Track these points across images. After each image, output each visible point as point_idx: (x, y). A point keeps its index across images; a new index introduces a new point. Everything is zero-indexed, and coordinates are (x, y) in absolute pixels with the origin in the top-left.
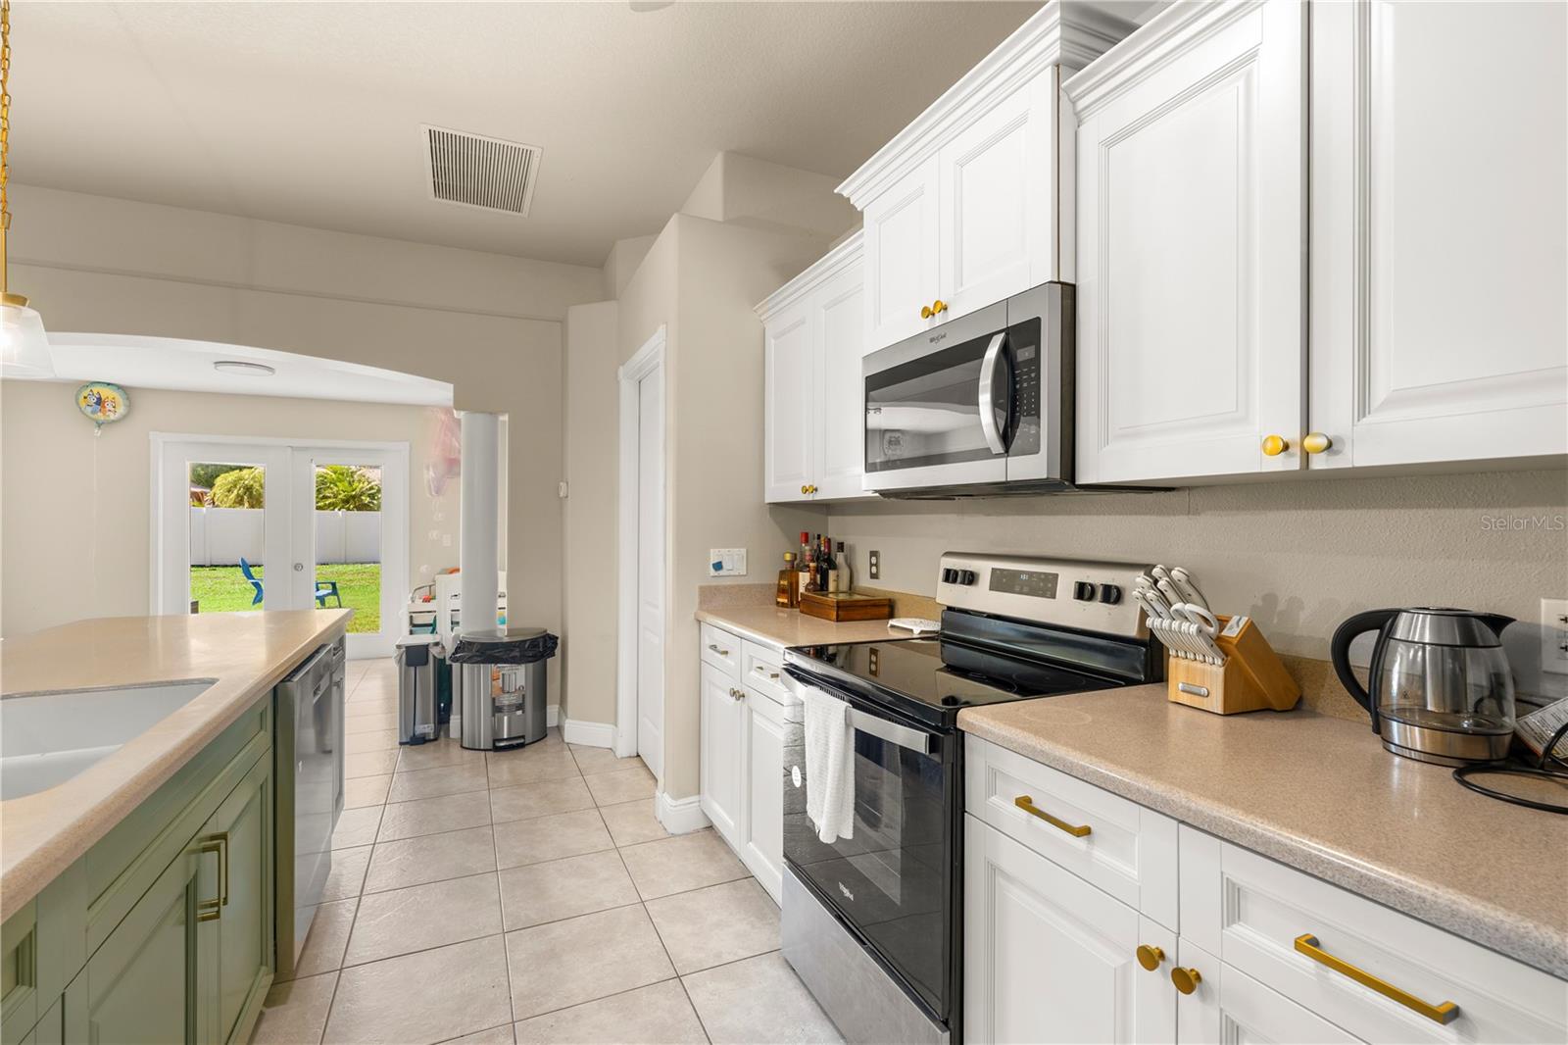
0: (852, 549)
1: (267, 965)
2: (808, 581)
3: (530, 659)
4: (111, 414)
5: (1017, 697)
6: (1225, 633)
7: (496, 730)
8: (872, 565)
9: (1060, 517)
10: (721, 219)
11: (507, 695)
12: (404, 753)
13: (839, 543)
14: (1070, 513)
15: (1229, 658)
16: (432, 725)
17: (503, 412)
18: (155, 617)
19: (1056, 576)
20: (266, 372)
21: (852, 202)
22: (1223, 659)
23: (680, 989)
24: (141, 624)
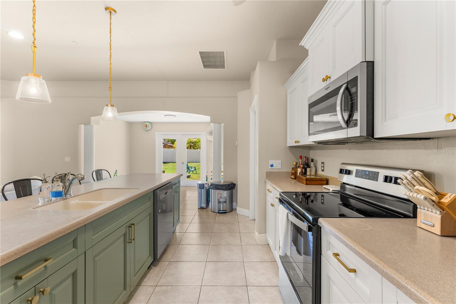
0: (316, 161)
1: (151, 256)
2: (300, 171)
3: (228, 190)
4: (148, 128)
5: (363, 217)
6: (443, 200)
7: (219, 208)
8: (322, 167)
9: (385, 150)
10: (275, 60)
11: (222, 199)
12: (198, 211)
13: (312, 159)
14: (388, 149)
15: (444, 212)
16: (205, 205)
17: (222, 123)
18: (156, 174)
19: (378, 173)
20: (174, 117)
21: (305, 47)
22: (441, 212)
23: (246, 289)
24: (154, 175)
